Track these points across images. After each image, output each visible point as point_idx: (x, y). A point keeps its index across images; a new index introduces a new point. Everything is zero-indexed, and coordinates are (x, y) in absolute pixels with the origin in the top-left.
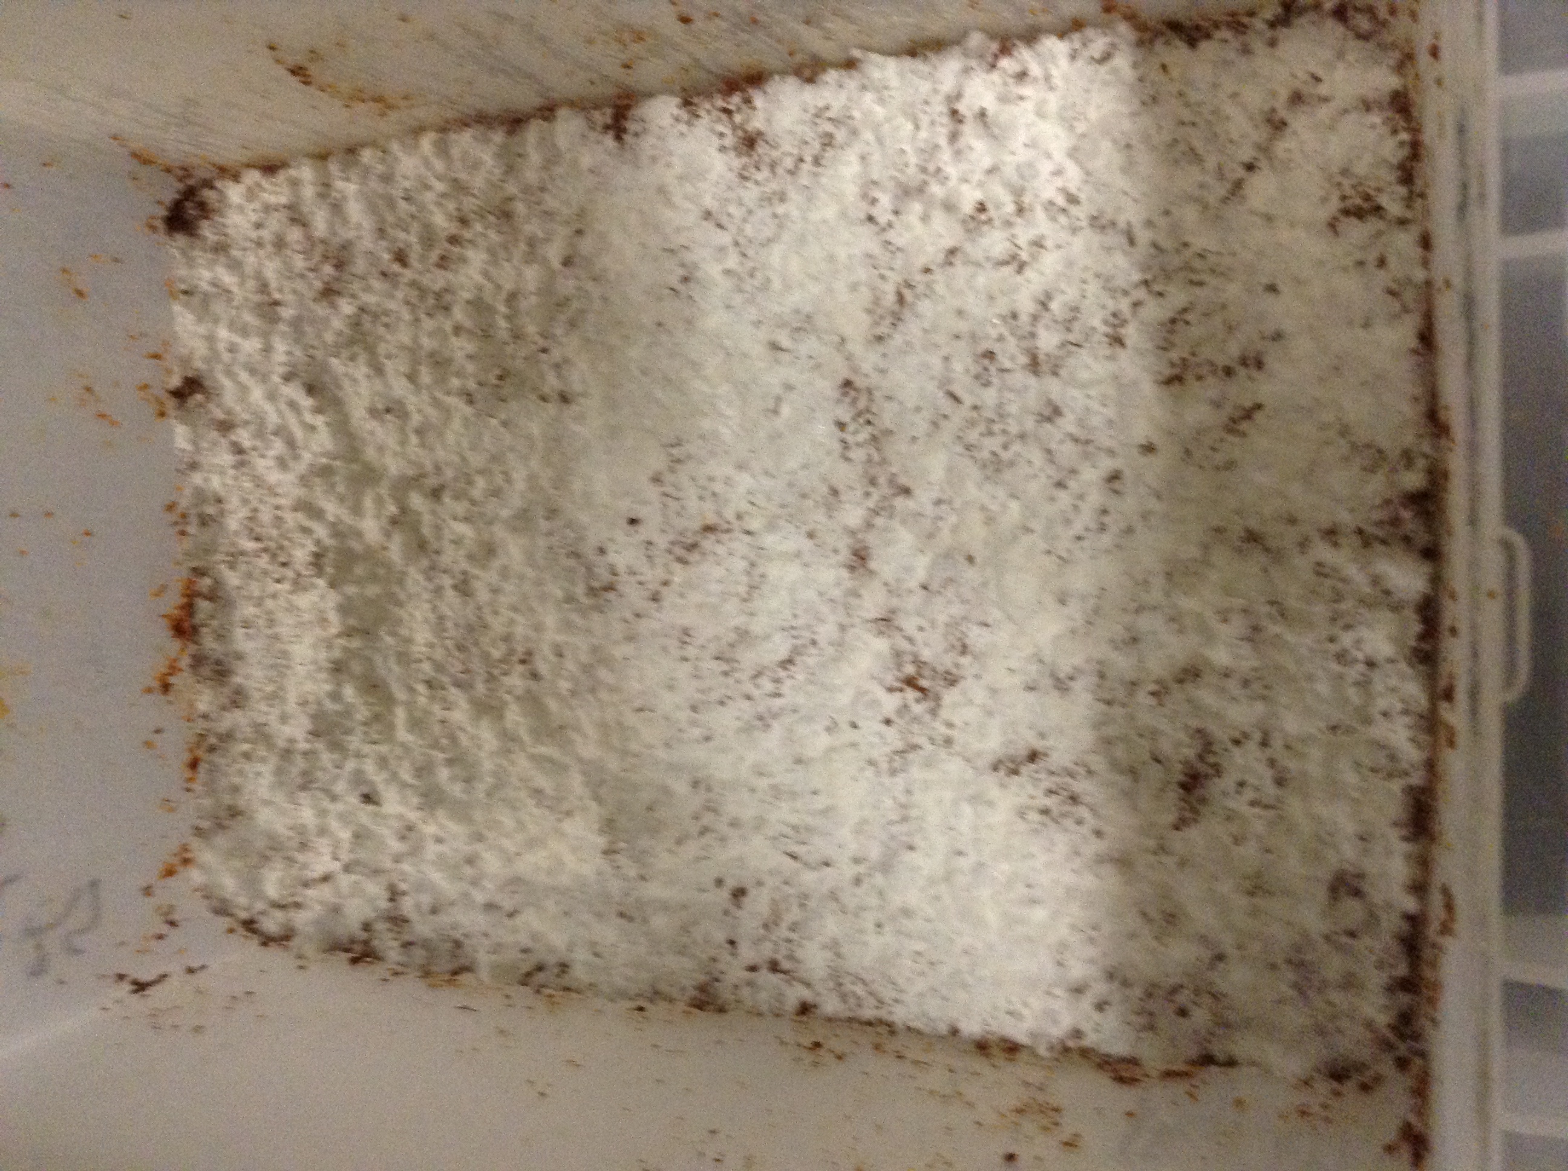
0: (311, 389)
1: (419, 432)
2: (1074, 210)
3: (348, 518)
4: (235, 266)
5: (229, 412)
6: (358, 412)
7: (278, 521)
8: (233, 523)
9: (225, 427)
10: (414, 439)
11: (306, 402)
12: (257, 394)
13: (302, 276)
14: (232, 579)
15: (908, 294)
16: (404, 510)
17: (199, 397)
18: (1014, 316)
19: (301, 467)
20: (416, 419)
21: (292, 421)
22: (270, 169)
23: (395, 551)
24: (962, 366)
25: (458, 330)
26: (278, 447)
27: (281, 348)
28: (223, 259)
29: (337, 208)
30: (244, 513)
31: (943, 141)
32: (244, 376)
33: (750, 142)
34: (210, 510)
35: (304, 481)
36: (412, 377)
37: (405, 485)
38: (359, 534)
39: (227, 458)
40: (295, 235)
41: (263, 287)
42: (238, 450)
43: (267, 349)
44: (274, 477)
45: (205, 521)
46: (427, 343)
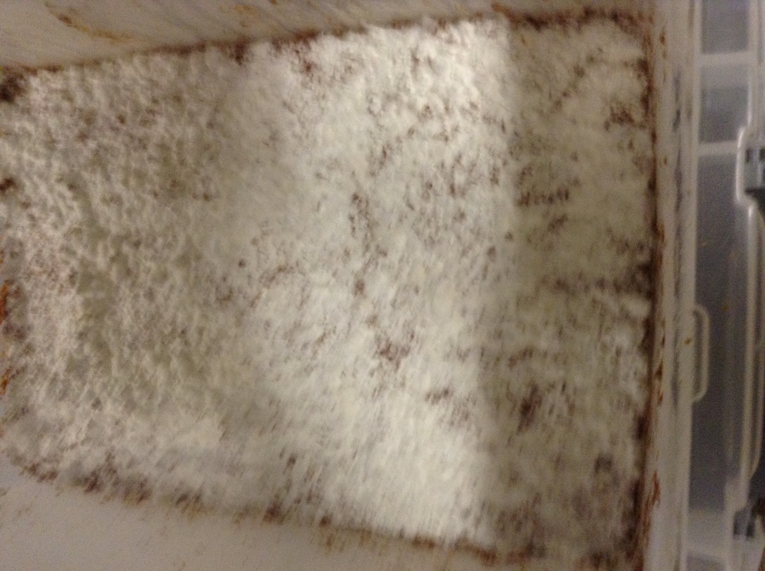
0: (71, 187)
1: (129, 212)
2: (474, 112)
3: (89, 257)
4: (34, 120)
5: (28, 198)
6: (96, 201)
7: (53, 257)
8: (29, 256)
9: (26, 205)
10: (125, 216)
11: (69, 194)
12: (43, 189)
13: (69, 128)
14: (28, 286)
15: (388, 152)
16: (119, 253)
17: (11, 189)
18: (443, 165)
19: (65, 229)
20: (127, 205)
21: (61, 205)
22: (53, 69)
23: (114, 274)
24: (415, 190)
25: (150, 158)
26: (53, 217)
27: (57, 165)
28: (26, 116)
29: (88, 92)
30: (34, 251)
31: (409, 74)
32: (35, 178)
33: (308, 68)
34: (17, 249)
35: (66, 236)
36: (126, 183)
37: (120, 240)
38: (94, 265)
39: (25, 222)
40: (66, 105)
41: (48, 132)
42: (32, 217)
43: (49, 166)
44: (50, 233)
45: (13, 255)
46: (133, 165)
